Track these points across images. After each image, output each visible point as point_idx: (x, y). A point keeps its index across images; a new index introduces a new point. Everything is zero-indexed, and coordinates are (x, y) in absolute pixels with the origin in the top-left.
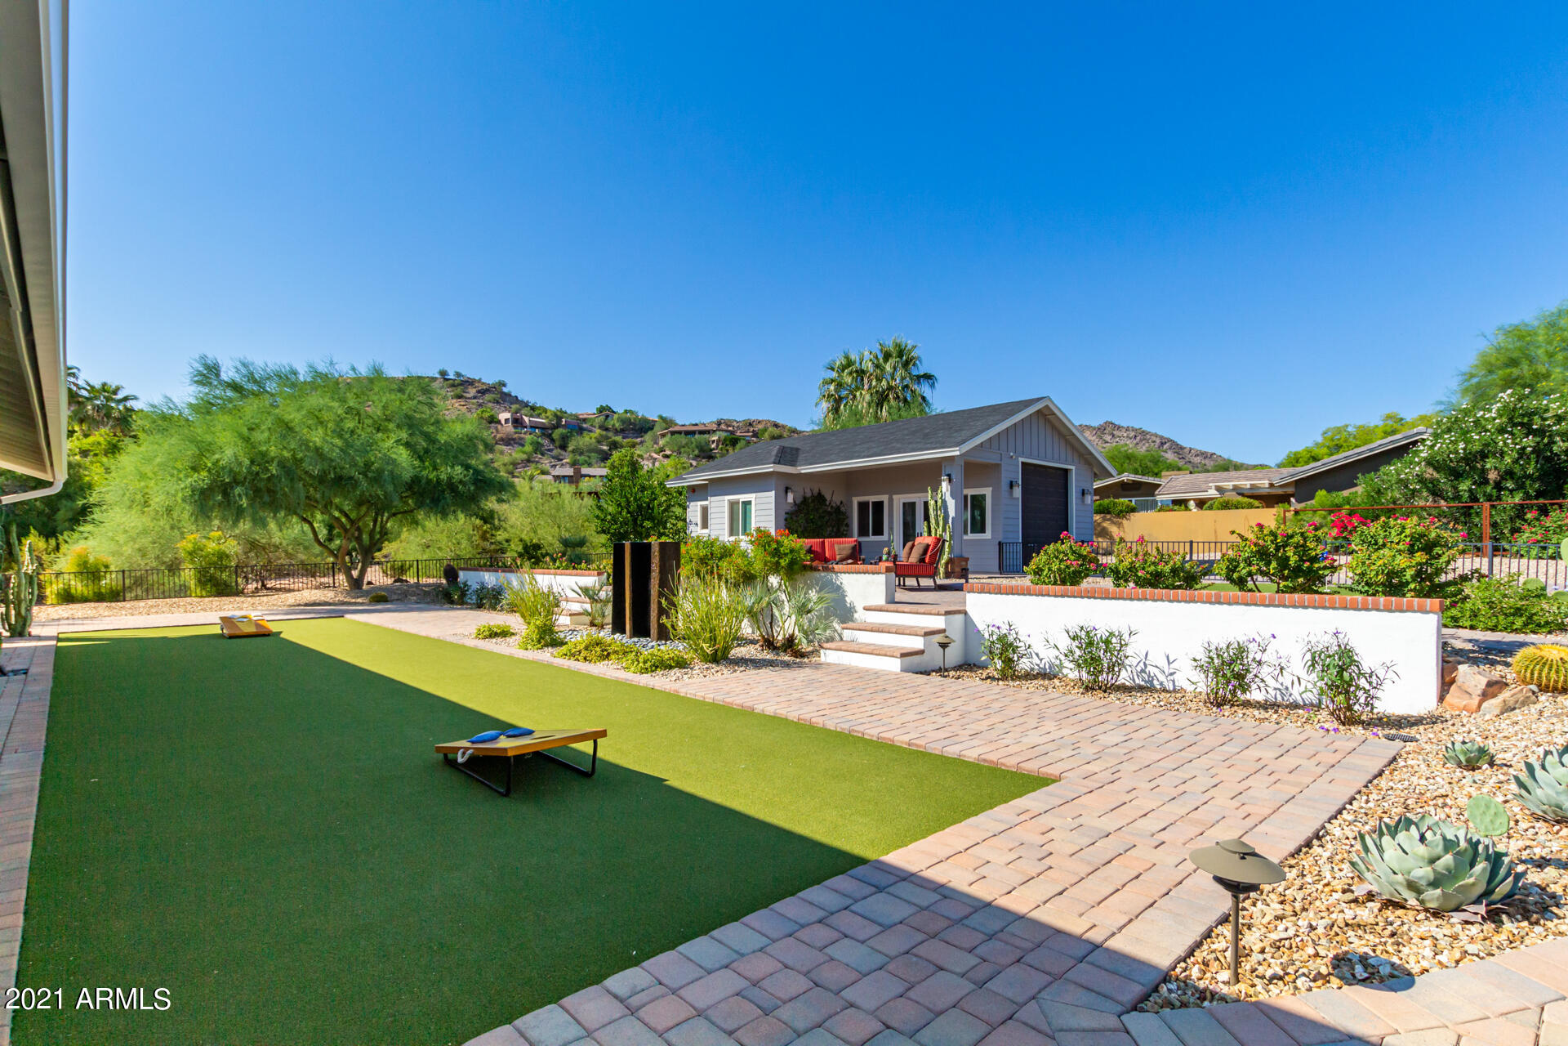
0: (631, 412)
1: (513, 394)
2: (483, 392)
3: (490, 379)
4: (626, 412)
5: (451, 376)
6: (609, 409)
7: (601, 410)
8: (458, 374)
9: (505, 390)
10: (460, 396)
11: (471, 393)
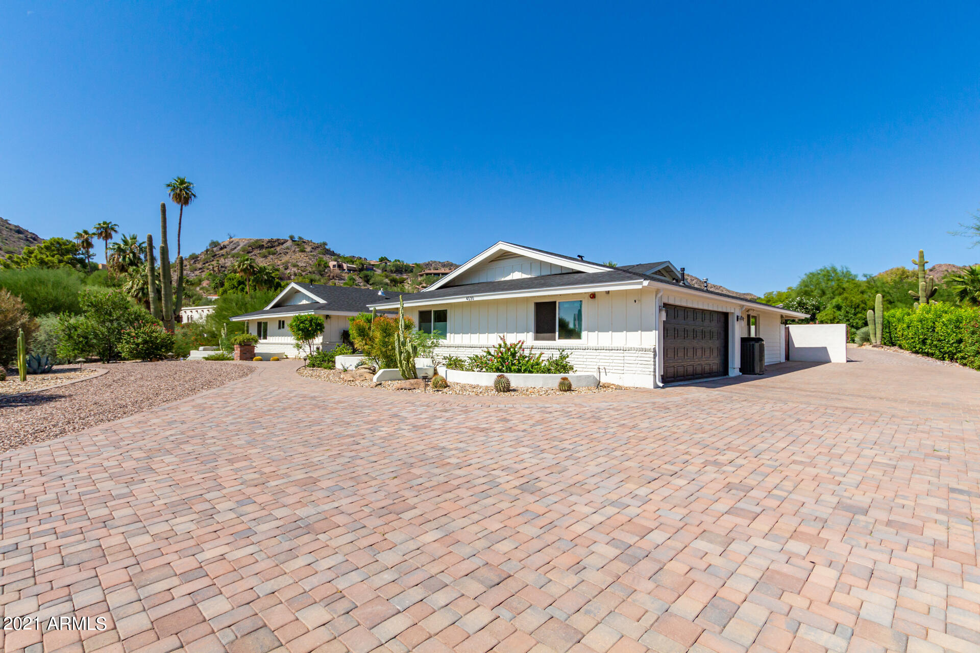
0: (399, 261)
1: (331, 250)
2: (314, 249)
3: (317, 240)
4: (396, 261)
5: (296, 239)
6: (386, 259)
7: (382, 260)
8: (300, 238)
9: (327, 247)
10: (303, 251)
11: (309, 249)
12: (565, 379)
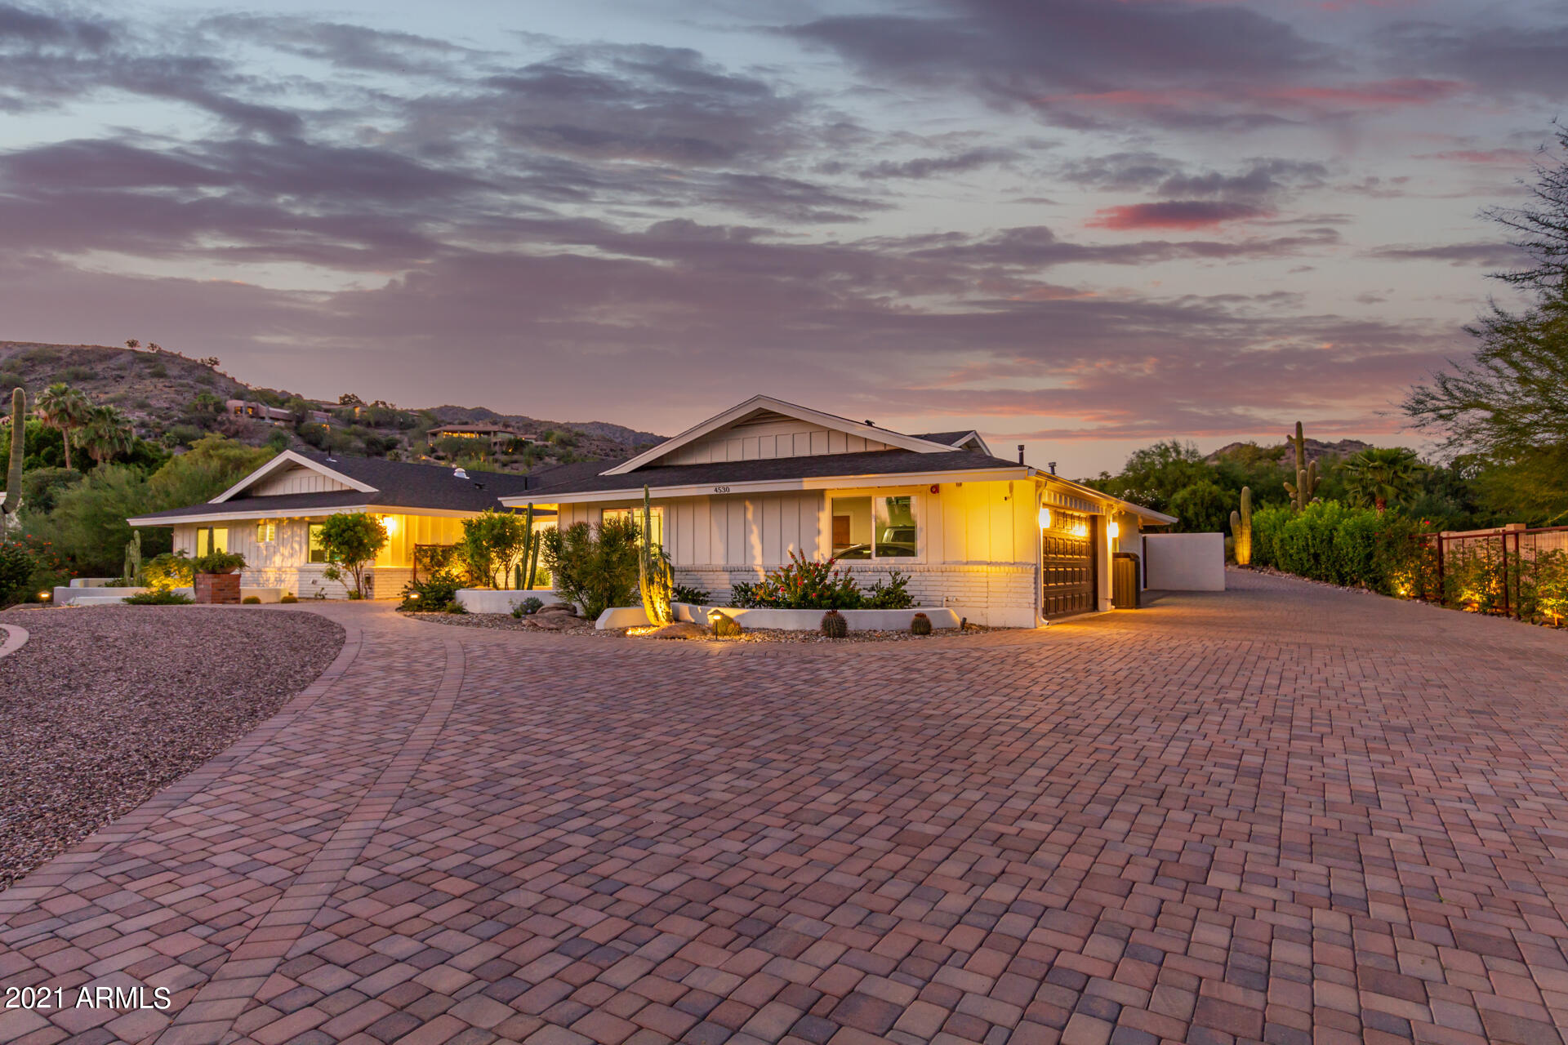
2: (187, 371)
8: (153, 348)
9: (218, 370)
10: (160, 375)
11: (174, 371)
12: (921, 616)
